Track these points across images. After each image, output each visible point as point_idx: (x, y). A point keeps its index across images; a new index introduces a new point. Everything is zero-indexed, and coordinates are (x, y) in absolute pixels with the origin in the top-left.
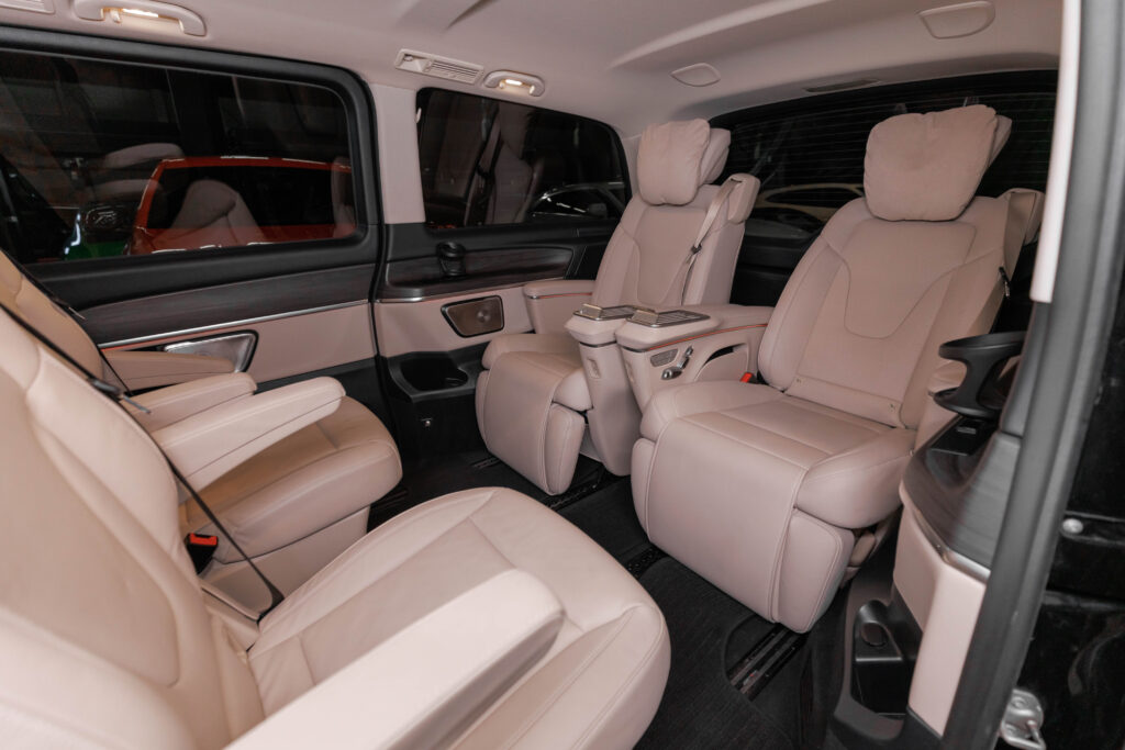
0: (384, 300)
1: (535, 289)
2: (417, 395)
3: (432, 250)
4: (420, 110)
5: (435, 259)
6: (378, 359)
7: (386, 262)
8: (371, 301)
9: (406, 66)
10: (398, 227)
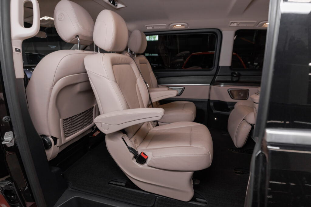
0: (214, 85)
2: (215, 111)
3: (230, 74)
4: (236, 36)
5: (230, 76)
6: (209, 100)
7: (217, 76)
8: (211, 85)
9: (232, 25)
10: (223, 67)
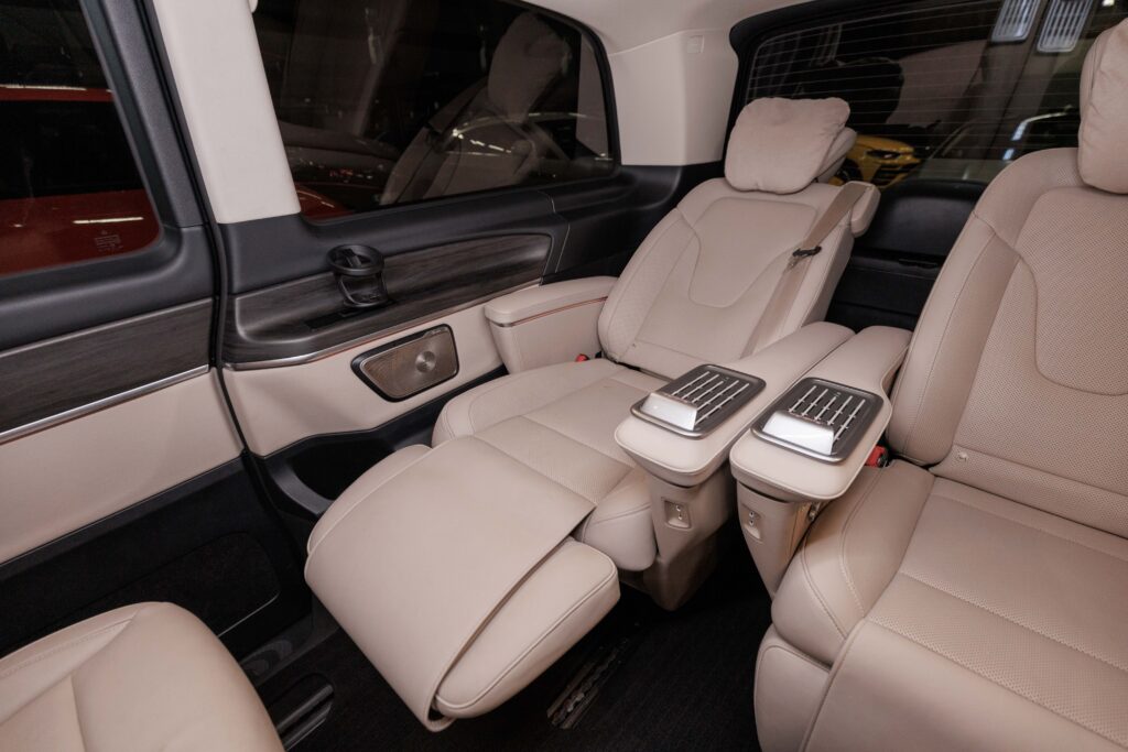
0: (240, 365)
1: (504, 308)
5: (328, 278)
6: (247, 456)
7: (232, 295)
8: (216, 367)
10: (247, 227)
